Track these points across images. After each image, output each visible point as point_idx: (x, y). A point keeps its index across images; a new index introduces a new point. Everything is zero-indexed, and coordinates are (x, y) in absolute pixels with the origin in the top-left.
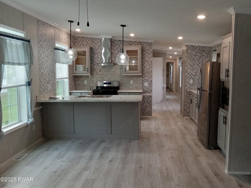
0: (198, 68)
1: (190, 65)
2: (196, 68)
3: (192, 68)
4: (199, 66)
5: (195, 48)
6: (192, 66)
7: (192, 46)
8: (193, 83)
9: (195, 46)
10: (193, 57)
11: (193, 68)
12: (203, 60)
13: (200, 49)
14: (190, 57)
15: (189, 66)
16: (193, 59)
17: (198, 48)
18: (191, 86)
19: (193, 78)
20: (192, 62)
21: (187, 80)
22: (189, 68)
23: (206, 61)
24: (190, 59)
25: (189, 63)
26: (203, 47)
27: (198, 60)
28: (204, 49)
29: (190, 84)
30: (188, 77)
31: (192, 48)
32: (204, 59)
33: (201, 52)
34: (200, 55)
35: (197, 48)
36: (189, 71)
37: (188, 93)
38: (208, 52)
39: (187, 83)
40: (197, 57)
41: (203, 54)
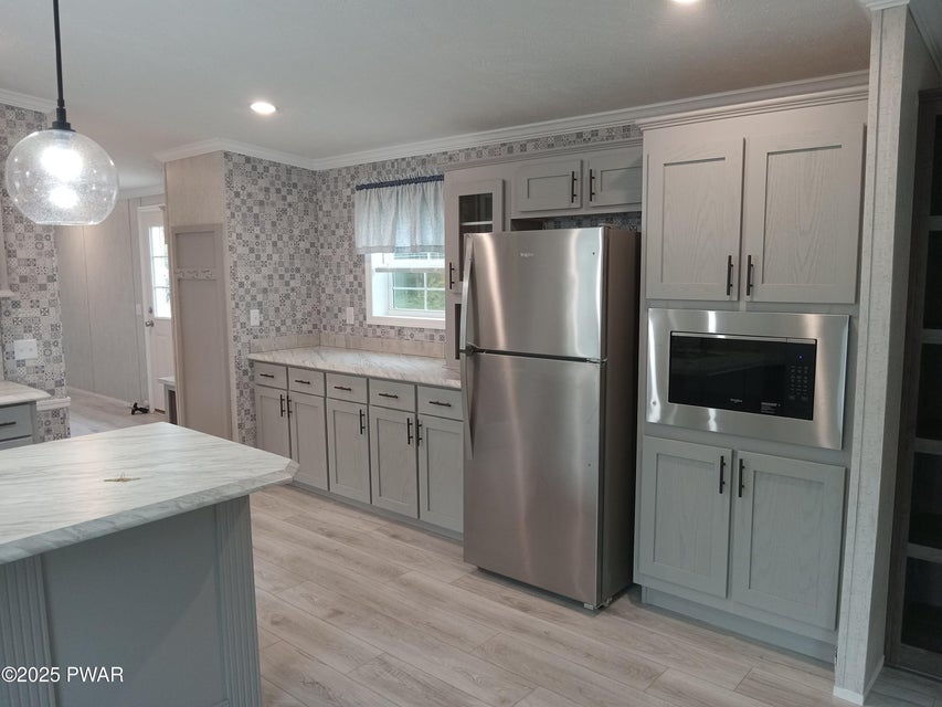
0: (276, 257)
1: (246, 244)
2: (270, 257)
3: (252, 257)
4: (280, 251)
5: (260, 169)
6: (252, 251)
7: (248, 160)
8: (261, 324)
9: (261, 161)
10: (256, 210)
11: (258, 257)
12: (291, 224)
13: (278, 177)
14: (244, 209)
15: (241, 250)
16: (256, 216)
17: (272, 170)
18: (256, 337)
19: (260, 304)
20: (251, 230)
21: (238, 312)
22: (240, 257)
23: (301, 231)
24: (244, 215)
25: (239, 236)
26: (289, 170)
27: (274, 224)
28: (295, 179)
29: (250, 332)
30: (242, 298)
31: (248, 167)
32: (296, 219)
33: (284, 191)
34: (280, 204)
35: (266, 169)
36: (241, 274)
37: (245, 372)
38: (306, 194)
39: (238, 325)
40: (271, 211)
41: (289, 198)
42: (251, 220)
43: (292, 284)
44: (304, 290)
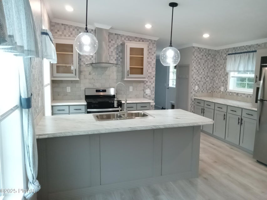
0: (203, 73)
1: (196, 69)
2: (202, 73)
3: (197, 72)
4: (204, 71)
5: (201, 50)
6: (197, 71)
7: (199, 48)
8: (198, 90)
9: (202, 48)
10: (199, 61)
11: (199, 73)
12: (208, 64)
13: (206, 52)
14: (197, 61)
15: (195, 71)
16: (199, 62)
17: (204, 50)
18: (196, 93)
19: (198, 85)
20: (198, 66)
21: (193, 86)
22: (195, 72)
23: (210, 66)
24: (196, 62)
25: (195, 67)
26: (209, 50)
27: (204, 64)
28: (210, 52)
29: (195, 91)
30: (194, 83)
31: (199, 50)
32: (209, 63)
33: (207, 56)
34: (206, 59)
35: (203, 50)
36: (194, 76)
37: (193, 101)
38: (213, 56)
39: (192, 89)
40: (203, 61)
41: (208, 58)
42: (198, 63)
43: (207, 80)
44: (210, 82)
